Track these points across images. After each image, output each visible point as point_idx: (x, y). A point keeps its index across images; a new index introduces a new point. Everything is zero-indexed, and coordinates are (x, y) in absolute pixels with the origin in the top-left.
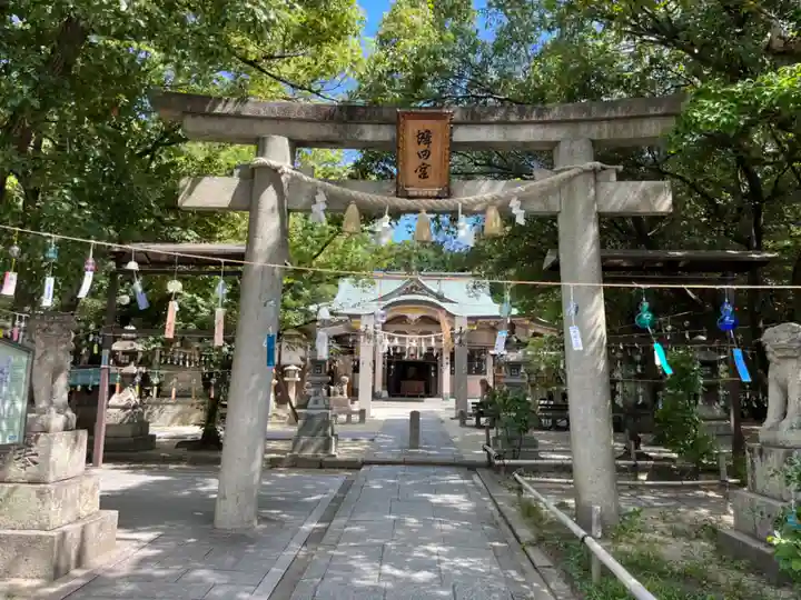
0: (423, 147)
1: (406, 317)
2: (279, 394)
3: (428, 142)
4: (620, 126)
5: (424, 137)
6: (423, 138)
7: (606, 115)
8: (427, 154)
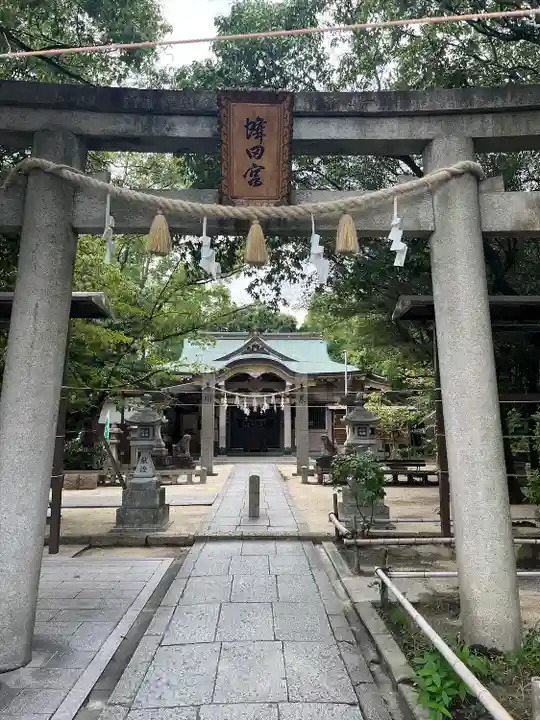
0: (253, 142)
1: (248, 375)
2: (122, 453)
3: (260, 136)
4: (508, 120)
5: (255, 128)
6: (253, 129)
7: (491, 105)
8: (258, 152)
